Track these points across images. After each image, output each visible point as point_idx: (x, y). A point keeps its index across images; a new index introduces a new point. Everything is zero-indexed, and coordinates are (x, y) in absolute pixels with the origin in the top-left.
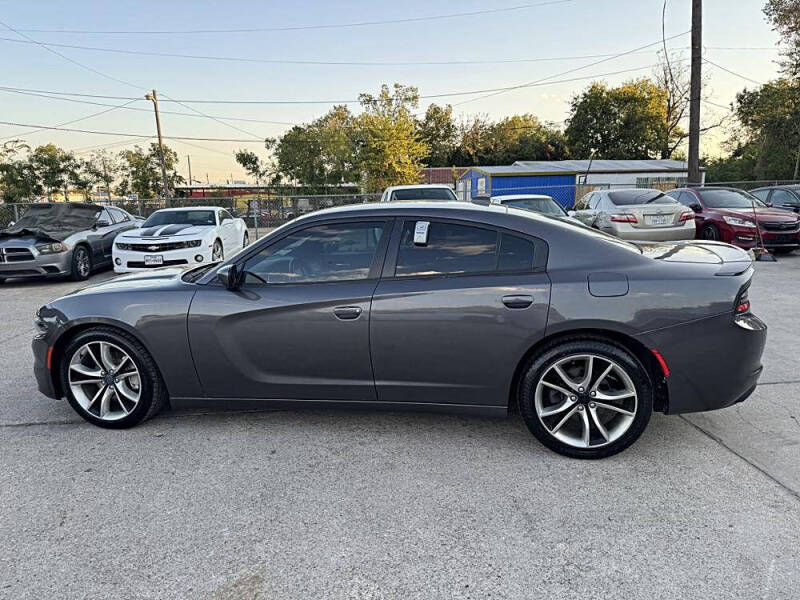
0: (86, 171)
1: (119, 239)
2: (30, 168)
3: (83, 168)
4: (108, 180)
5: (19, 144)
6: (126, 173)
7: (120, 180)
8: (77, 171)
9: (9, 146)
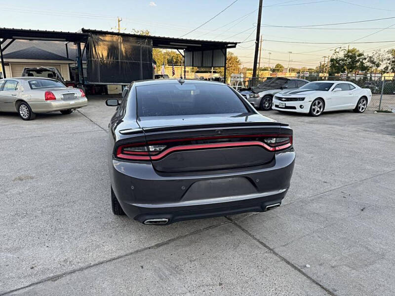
0: (368, 61)
1: (275, 95)
2: (343, 60)
3: (367, 60)
4: (378, 65)
5: (341, 49)
6: (389, 62)
7: (385, 66)
8: (364, 61)
9: (337, 50)
